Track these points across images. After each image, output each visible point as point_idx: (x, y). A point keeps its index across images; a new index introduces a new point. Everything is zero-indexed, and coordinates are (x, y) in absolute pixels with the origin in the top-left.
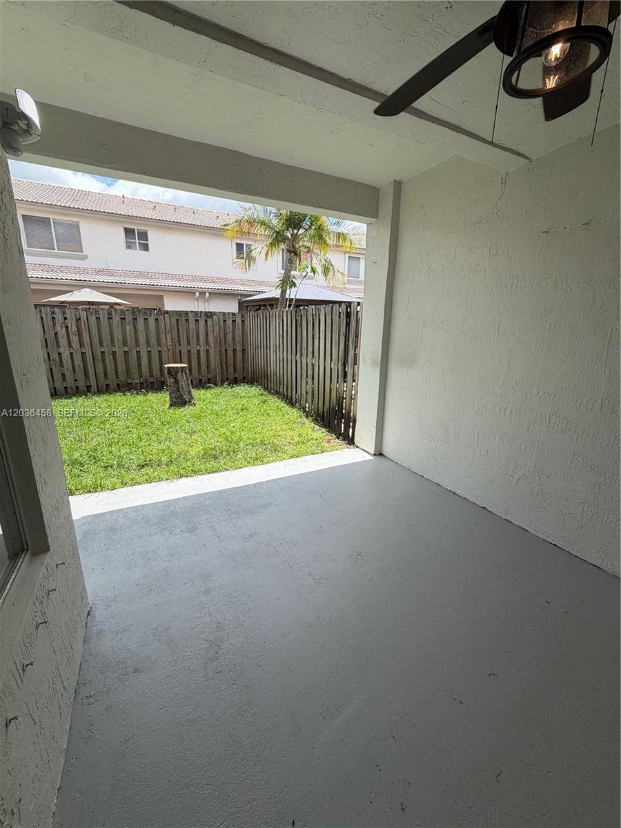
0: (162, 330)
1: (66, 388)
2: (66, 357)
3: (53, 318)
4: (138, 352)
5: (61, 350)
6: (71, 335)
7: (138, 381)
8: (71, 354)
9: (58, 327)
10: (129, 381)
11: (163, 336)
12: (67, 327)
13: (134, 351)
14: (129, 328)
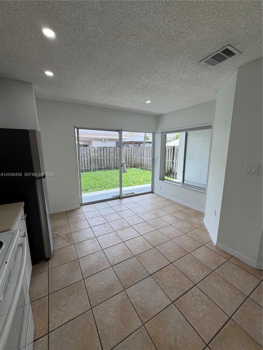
0: (110, 152)
1: (85, 169)
2: (86, 161)
3: (84, 150)
4: (104, 159)
5: (85, 159)
6: (88, 154)
7: (103, 167)
8: (87, 160)
9: (85, 152)
10: (101, 167)
11: (110, 154)
12: (87, 152)
13: (103, 159)
14: (102, 152)
